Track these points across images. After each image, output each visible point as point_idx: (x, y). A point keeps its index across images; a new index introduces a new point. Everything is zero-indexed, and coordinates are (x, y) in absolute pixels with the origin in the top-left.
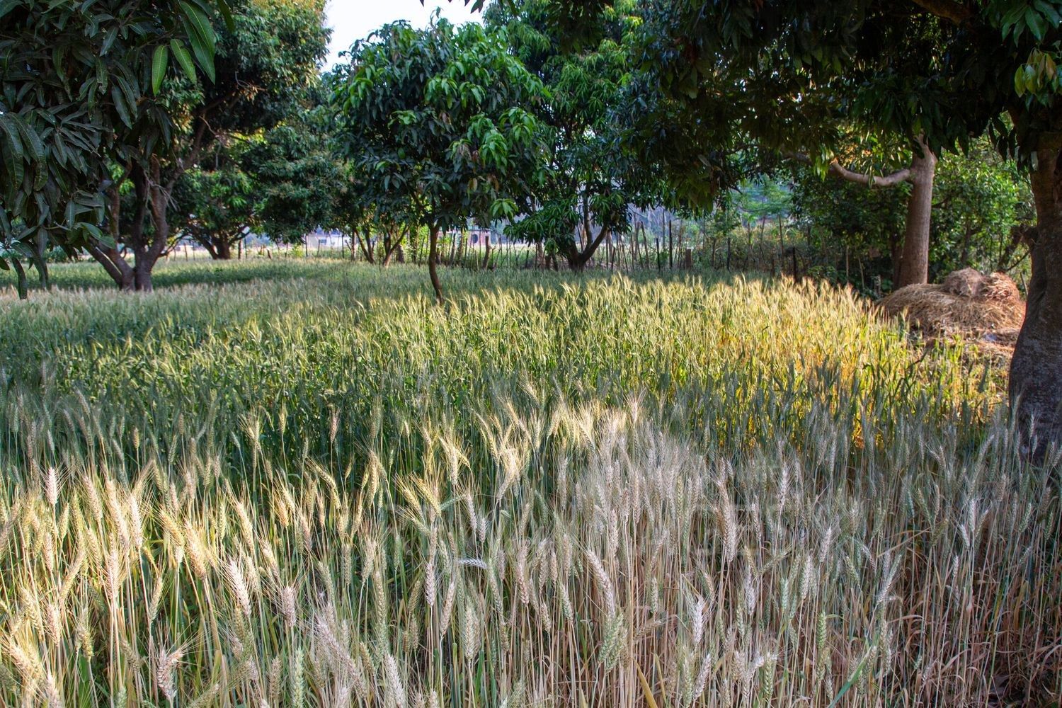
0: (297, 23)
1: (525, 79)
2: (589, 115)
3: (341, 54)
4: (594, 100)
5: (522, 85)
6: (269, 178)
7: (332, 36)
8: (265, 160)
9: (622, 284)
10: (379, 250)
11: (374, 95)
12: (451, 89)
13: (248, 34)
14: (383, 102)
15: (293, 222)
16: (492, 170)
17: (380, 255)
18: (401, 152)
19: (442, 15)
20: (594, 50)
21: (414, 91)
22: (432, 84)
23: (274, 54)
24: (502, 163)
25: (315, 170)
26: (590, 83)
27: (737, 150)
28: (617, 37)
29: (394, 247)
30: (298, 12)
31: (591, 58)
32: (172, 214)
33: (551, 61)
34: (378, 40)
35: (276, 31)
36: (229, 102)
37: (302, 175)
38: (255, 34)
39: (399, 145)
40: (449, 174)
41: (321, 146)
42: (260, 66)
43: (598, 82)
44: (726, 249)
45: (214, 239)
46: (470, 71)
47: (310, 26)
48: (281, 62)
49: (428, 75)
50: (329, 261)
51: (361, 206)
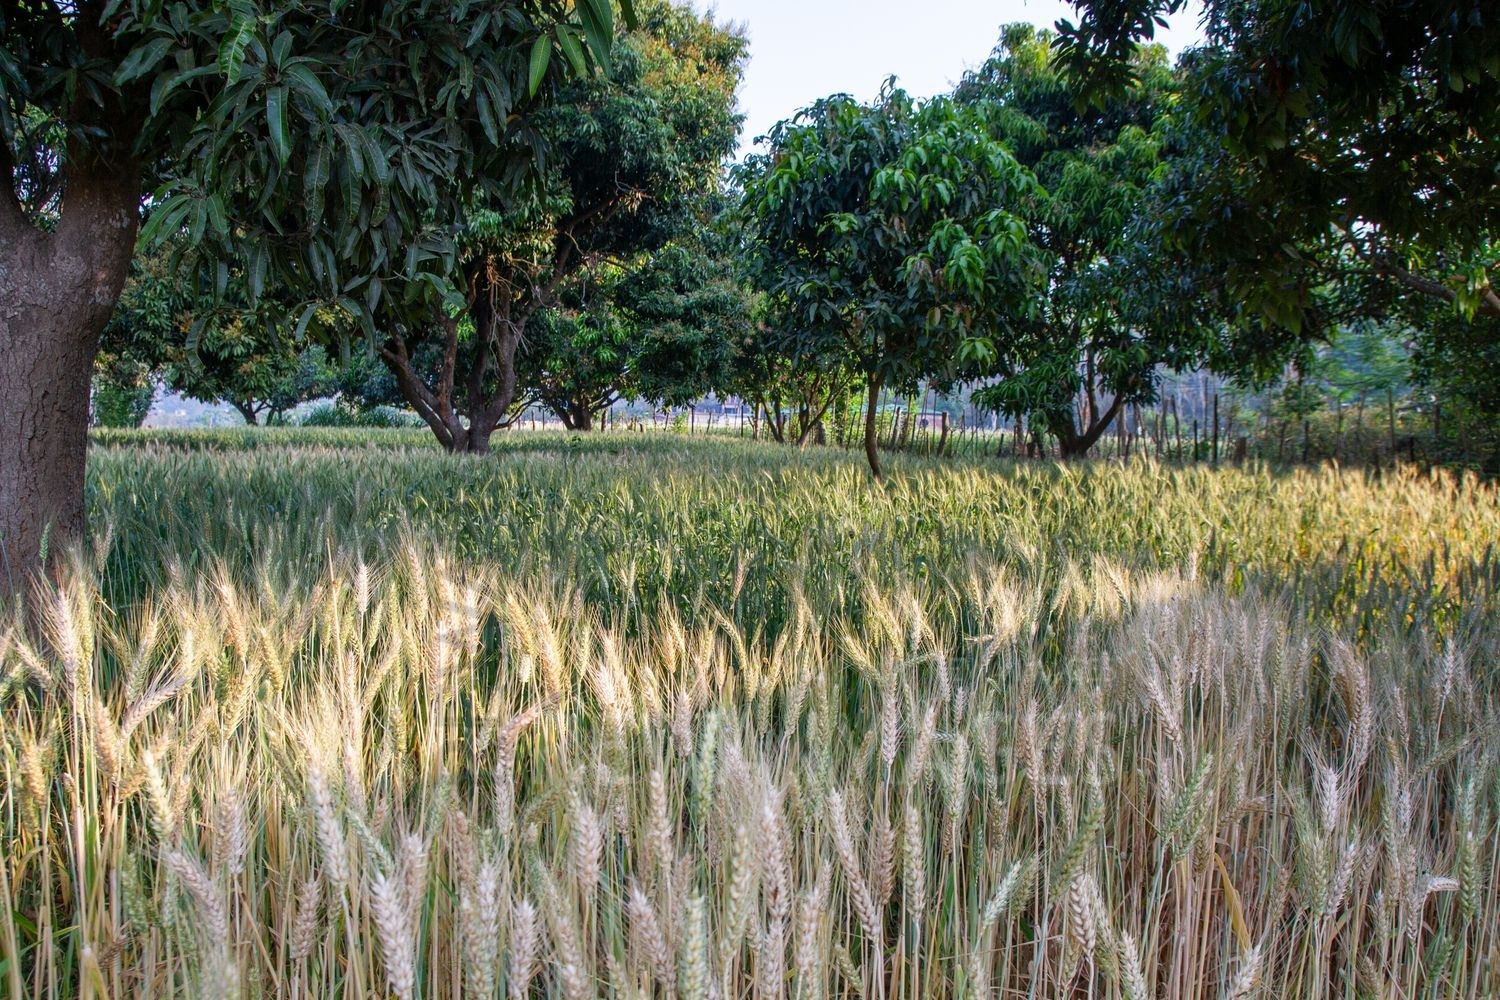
0: (699, 108)
1: (1012, 173)
2: (1101, 235)
3: (757, 141)
4: (1110, 212)
5: (1008, 181)
6: (652, 315)
7: (745, 125)
8: (647, 291)
9: (1147, 468)
10: (791, 429)
11: (801, 193)
12: (908, 184)
13: (634, 122)
14: (813, 202)
15: (679, 376)
16: (962, 296)
17: (792, 435)
18: (834, 272)
19: (898, 85)
20: (1110, 142)
21: (855, 189)
22: (882, 175)
23: (667, 148)
24: (977, 288)
25: (711, 307)
26: (1104, 189)
27: (1326, 281)
28: (1146, 123)
29: (813, 423)
30: (700, 94)
31: (1107, 152)
32: (521, 361)
33: (1046, 158)
34: (808, 122)
35: (671, 117)
36: (604, 214)
37: (695, 311)
38: (643, 121)
39: (831, 264)
40: (900, 303)
41: (723, 274)
42: (648, 166)
43: (1116, 186)
44: (1302, 438)
45: (571, 405)
46: (935, 160)
47: (715, 112)
48: (676, 158)
49: (876, 165)
50: (724, 438)
51: (771, 363)
